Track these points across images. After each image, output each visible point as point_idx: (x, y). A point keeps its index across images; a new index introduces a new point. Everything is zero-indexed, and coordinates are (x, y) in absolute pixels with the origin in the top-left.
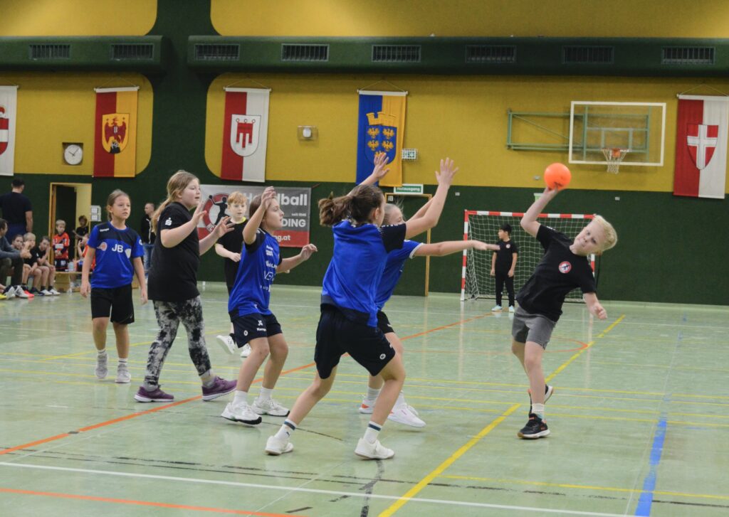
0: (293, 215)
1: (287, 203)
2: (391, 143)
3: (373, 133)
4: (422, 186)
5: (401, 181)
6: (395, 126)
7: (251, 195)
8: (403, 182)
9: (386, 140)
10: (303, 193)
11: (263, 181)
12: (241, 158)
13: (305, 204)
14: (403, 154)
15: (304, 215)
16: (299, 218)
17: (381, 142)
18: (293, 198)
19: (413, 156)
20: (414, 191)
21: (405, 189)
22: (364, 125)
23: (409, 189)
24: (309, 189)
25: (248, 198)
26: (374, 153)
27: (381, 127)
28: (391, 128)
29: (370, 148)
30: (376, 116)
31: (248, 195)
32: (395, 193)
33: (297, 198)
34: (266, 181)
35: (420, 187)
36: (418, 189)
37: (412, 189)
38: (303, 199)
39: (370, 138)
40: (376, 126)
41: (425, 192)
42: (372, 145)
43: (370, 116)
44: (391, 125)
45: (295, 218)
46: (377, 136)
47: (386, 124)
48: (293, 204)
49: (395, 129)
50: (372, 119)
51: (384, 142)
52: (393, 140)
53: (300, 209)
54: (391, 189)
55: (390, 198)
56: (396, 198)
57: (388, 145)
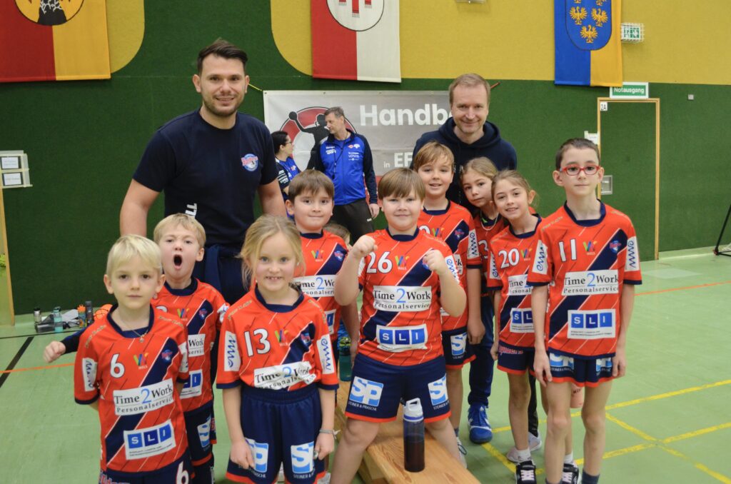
2: (604, 13)
4: (647, 84)
5: (621, 77)
7: (374, 108)
8: (624, 81)
9: (597, 7)
11: (397, 80)
12: (353, 33)
14: (622, 31)
17: (589, 11)
19: (638, 34)
20: (636, 94)
21: (625, 90)
23: (630, 90)
25: (369, 115)
26: (580, 28)
29: (574, 22)
31: (369, 110)
32: (612, 97)
34: (403, 79)
35: (644, 87)
36: (642, 91)
37: (634, 91)
39: (572, 2)
41: (651, 96)
42: (577, 15)
51: (594, 11)
52: (607, 7)
54: (604, 91)
55: (602, 105)
56: (612, 105)
57: (600, 17)
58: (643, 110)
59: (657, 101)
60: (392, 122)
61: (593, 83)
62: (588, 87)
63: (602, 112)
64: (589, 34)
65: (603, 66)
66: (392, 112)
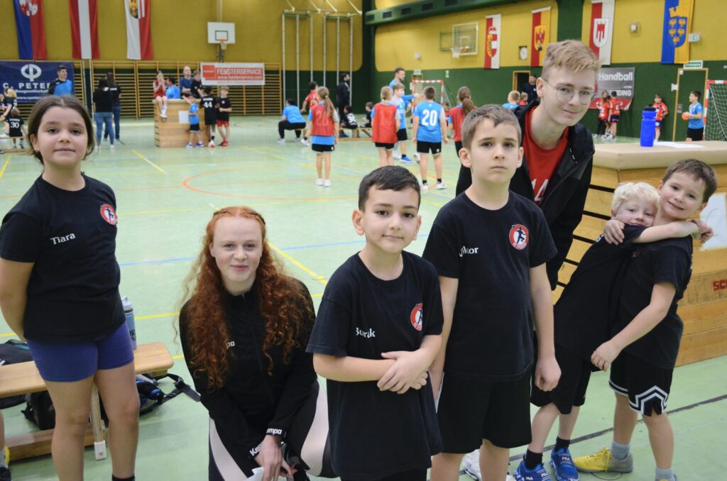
0: (625, 87)
1: (621, 79)
2: (683, 30)
3: (672, 23)
4: (702, 62)
5: (688, 59)
6: (687, 16)
8: (690, 59)
9: (680, 28)
10: (631, 71)
11: (609, 64)
13: (632, 79)
14: (690, 38)
15: (630, 87)
16: (627, 89)
17: (677, 29)
18: (625, 75)
19: (697, 38)
21: (691, 65)
22: (667, 17)
23: (693, 65)
24: (634, 68)
26: (672, 38)
27: (677, 18)
28: (683, 18)
29: (670, 35)
30: (675, 10)
32: (685, 68)
33: (627, 75)
34: (611, 64)
36: (700, 65)
37: (695, 65)
38: (630, 76)
39: (670, 27)
40: (675, 18)
41: (703, 67)
42: (672, 32)
43: (671, 10)
44: (684, 15)
45: (625, 89)
46: (675, 25)
47: (681, 15)
48: (625, 79)
49: (686, 18)
50: (673, 13)
51: (679, 30)
52: (685, 27)
53: (628, 83)
54: (681, 65)
55: (681, 72)
56: (685, 72)
57: (681, 32)
58: (700, 74)
59: (707, 69)
60: (607, 79)
61: (676, 62)
62: (673, 64)
63: (681, 76)
64: (676, 40)
65: (680, 55)
66: (607, 76)
